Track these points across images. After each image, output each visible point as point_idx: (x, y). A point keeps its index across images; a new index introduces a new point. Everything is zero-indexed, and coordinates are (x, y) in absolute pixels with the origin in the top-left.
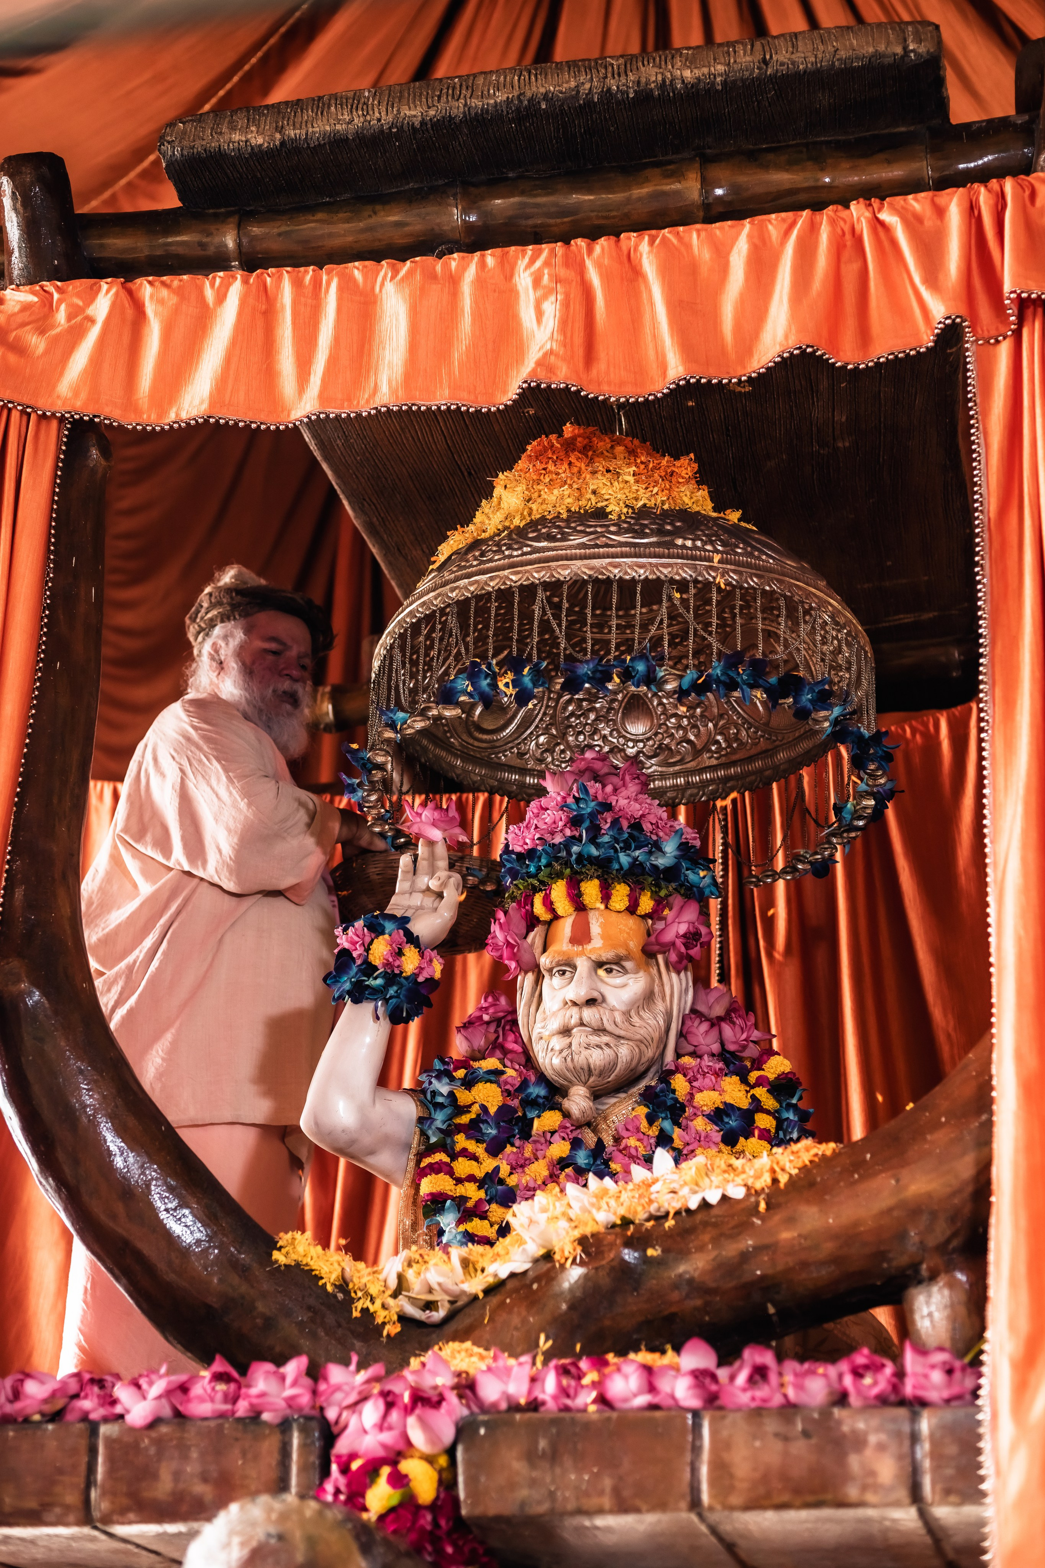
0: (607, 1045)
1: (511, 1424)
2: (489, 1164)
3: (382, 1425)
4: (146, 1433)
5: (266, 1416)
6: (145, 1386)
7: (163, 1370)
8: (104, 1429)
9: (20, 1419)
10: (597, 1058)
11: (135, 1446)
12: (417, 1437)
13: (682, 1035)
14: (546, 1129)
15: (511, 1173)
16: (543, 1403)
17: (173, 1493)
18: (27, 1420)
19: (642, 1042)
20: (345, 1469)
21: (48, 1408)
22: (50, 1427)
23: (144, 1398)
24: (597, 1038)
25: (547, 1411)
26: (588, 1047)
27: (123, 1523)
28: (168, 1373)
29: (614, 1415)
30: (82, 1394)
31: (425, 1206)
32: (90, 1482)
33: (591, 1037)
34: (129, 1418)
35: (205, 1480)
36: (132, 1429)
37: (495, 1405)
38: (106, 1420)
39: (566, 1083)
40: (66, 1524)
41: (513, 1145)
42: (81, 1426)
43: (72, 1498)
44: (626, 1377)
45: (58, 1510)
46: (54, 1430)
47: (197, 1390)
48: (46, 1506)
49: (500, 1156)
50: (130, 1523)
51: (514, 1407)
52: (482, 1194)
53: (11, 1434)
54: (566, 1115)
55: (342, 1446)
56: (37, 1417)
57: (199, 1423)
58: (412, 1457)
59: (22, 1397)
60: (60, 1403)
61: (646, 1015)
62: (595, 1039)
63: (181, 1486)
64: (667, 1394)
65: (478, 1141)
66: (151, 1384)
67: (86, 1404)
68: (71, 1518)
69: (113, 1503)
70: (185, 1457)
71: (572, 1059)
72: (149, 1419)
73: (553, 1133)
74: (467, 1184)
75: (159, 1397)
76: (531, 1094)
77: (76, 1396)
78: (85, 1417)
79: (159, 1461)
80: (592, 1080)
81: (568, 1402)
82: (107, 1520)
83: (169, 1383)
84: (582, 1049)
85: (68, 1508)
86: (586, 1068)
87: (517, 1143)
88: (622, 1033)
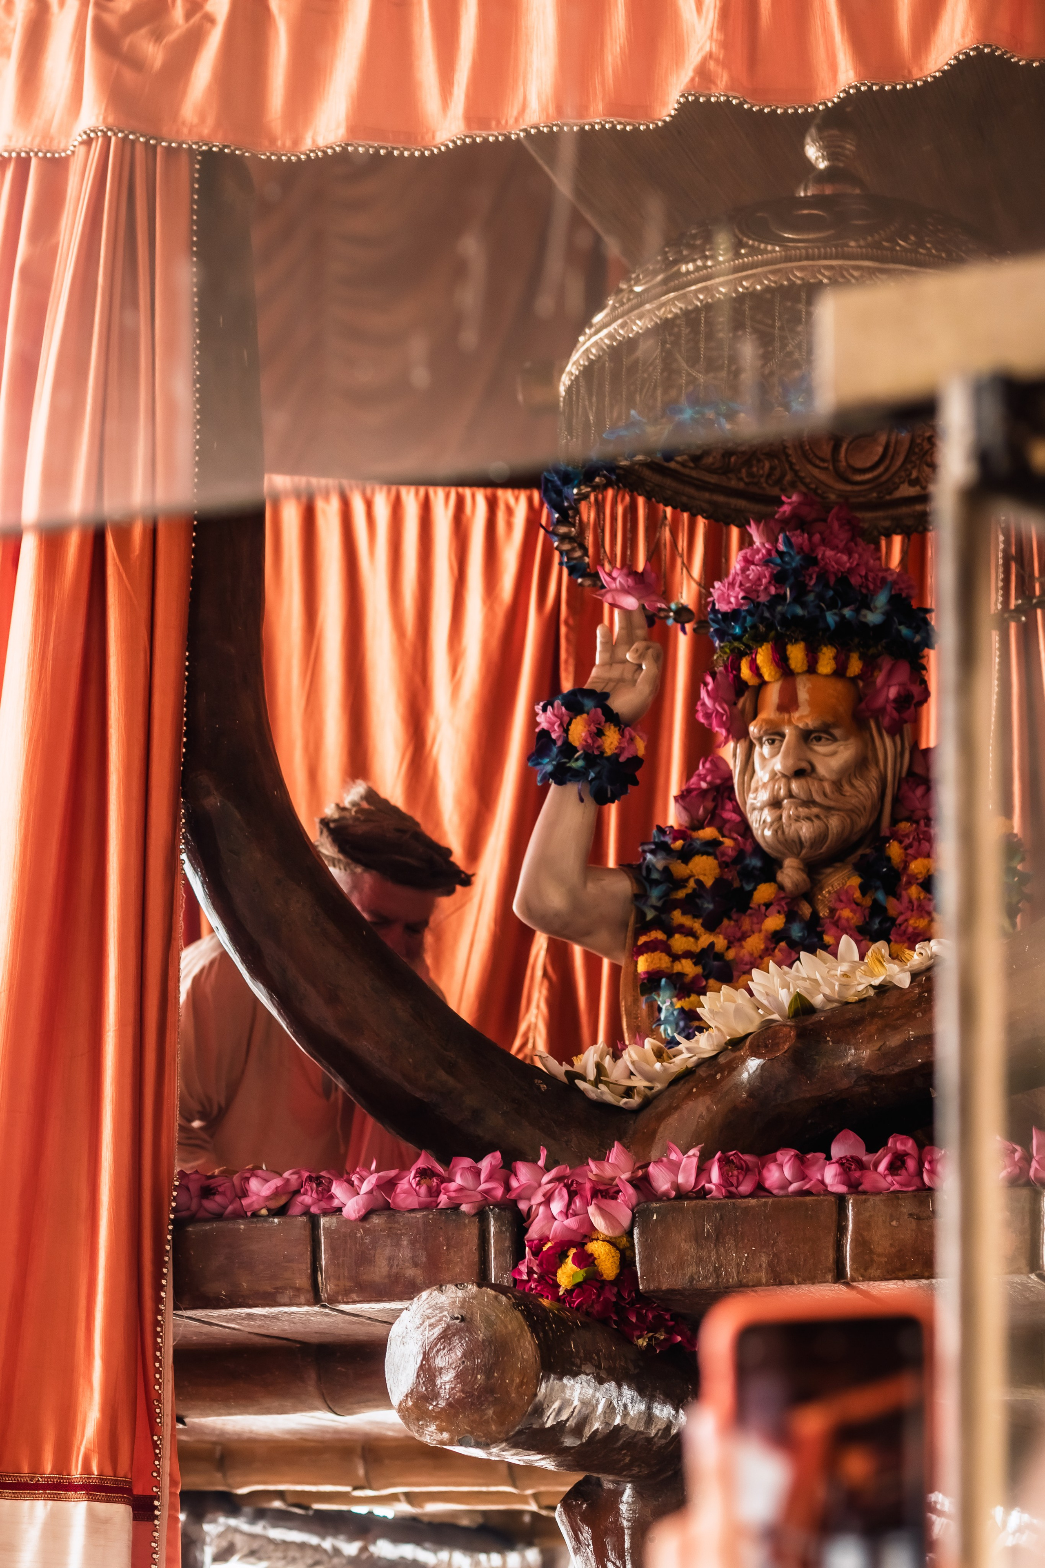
0: (817, 816)
1: (681, 1210)
2: (705, 939)
3: (566, 1214)
4: (361, 1224)
5: (464, 1208)
6: (356, 1183)
7: (373, 1167)
8: (323, 1221)
9: (249, 1214)
10: (805, 830)
11: (352, 1235)
12: (599, 1222)
13: (896, 800)
14: (762, 902)
15: (728, 948)
16: (710, 1191)
17: (389, 1276)
18: (255, 1215)
19: (852, 811)
20: (536, 1252)
21: (274, 1204)
22: (276, 1220)
23: (358, 1194)
24: (806, 810)
25: (713, 1198)
26: (798, 819)
27: (347, 1303)
28: (377, 1170)
29: (770, 1200)
30: (302, 1190)
31: (643, 985)
32: (315, 1268)
33: (800, 809)
34: (345, 1211)
35: (416, 1265)
36: (348, 1221)
37: (666, 1194)
38: (326, 1213)
39: (778, 855)
40: (298, 1305)
41: (730, 918)
42: (304, 1219)
43: (303, 1281)
44: (781, 1166)
45: (290, 1293)
46: (279, 1222)
47: (403, 1185)
48: (279, 1290)
49: (718, 930)
50: (354, 1302)
51: (681, 1194)
52: (699, 970)
53: (242, 1227)
54: (781, 887)
55: (534, 1232)
56: (264, 1212)
57: (407, 1215)
58: (597, 1239)
59: (250, 1194)
60: (283, 1201)
61: (858, 783)
62: (803, 811)
63: (395, 1270)
64: (818, 1180)
65: (695, 916)
66: (362, 1180)
67: (307, 1199)
68: (302, 1299)
69: (337, 1285)
70: (398, 1245)
71: (783, 832)
72: (362, 1212)
73: (768, 905)
74: (684, 961)
75: (370, 1192)
76: (748, 865)
77: (297, 1192)
78: (306, 1212)
79: (374, 1248)
80: (804, 852)
81: (733, 1189)
82: (333, 1300)
83: (379, 1179)
84: (792, 822)
85: (298, 1290)
86: (797, 840)
87: (735, 916)
88: (832, 804)
